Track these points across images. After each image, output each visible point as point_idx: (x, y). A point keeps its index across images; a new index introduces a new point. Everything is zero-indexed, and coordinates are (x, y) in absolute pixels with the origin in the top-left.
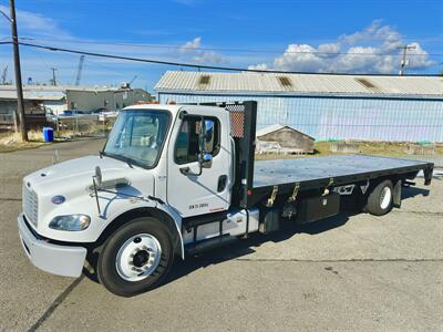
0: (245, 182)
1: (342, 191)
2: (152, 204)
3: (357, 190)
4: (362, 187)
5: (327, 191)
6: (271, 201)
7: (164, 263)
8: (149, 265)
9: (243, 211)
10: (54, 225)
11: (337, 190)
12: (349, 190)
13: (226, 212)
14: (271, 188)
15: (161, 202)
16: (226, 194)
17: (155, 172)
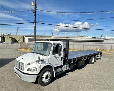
1: (85, 59)
2: (49, 64)
3: (87, 59)
5: (82, 59)
6: (72, 62)
7: (51, 78)
8: (49, 78)
9: (65, 65)
10: (28, 70)
13: (62, 65)
14: (72, 59)
15: (51, 64)
16: (62, 61)
17: (49, 57)
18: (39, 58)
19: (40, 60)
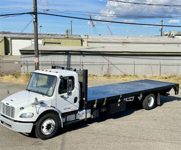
0: (84, 99)
1: (128, 100)
2: (52, 108)
3: (136, 98)
4: (139, 97)
5: (119, 100)
6: (95, 105)
8: (51, 129)
9: (84, 110)
10: (21, 117)
11: (126, 100)
12: (132, 99)
13: (77, 111)
15: (55, 108)
16: (77, 104)
18: (36, 99)
19: (37, 102)
